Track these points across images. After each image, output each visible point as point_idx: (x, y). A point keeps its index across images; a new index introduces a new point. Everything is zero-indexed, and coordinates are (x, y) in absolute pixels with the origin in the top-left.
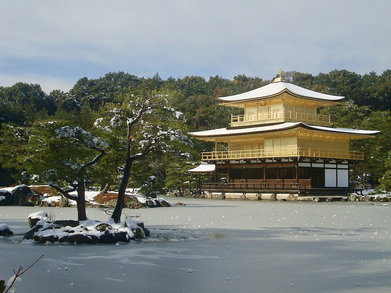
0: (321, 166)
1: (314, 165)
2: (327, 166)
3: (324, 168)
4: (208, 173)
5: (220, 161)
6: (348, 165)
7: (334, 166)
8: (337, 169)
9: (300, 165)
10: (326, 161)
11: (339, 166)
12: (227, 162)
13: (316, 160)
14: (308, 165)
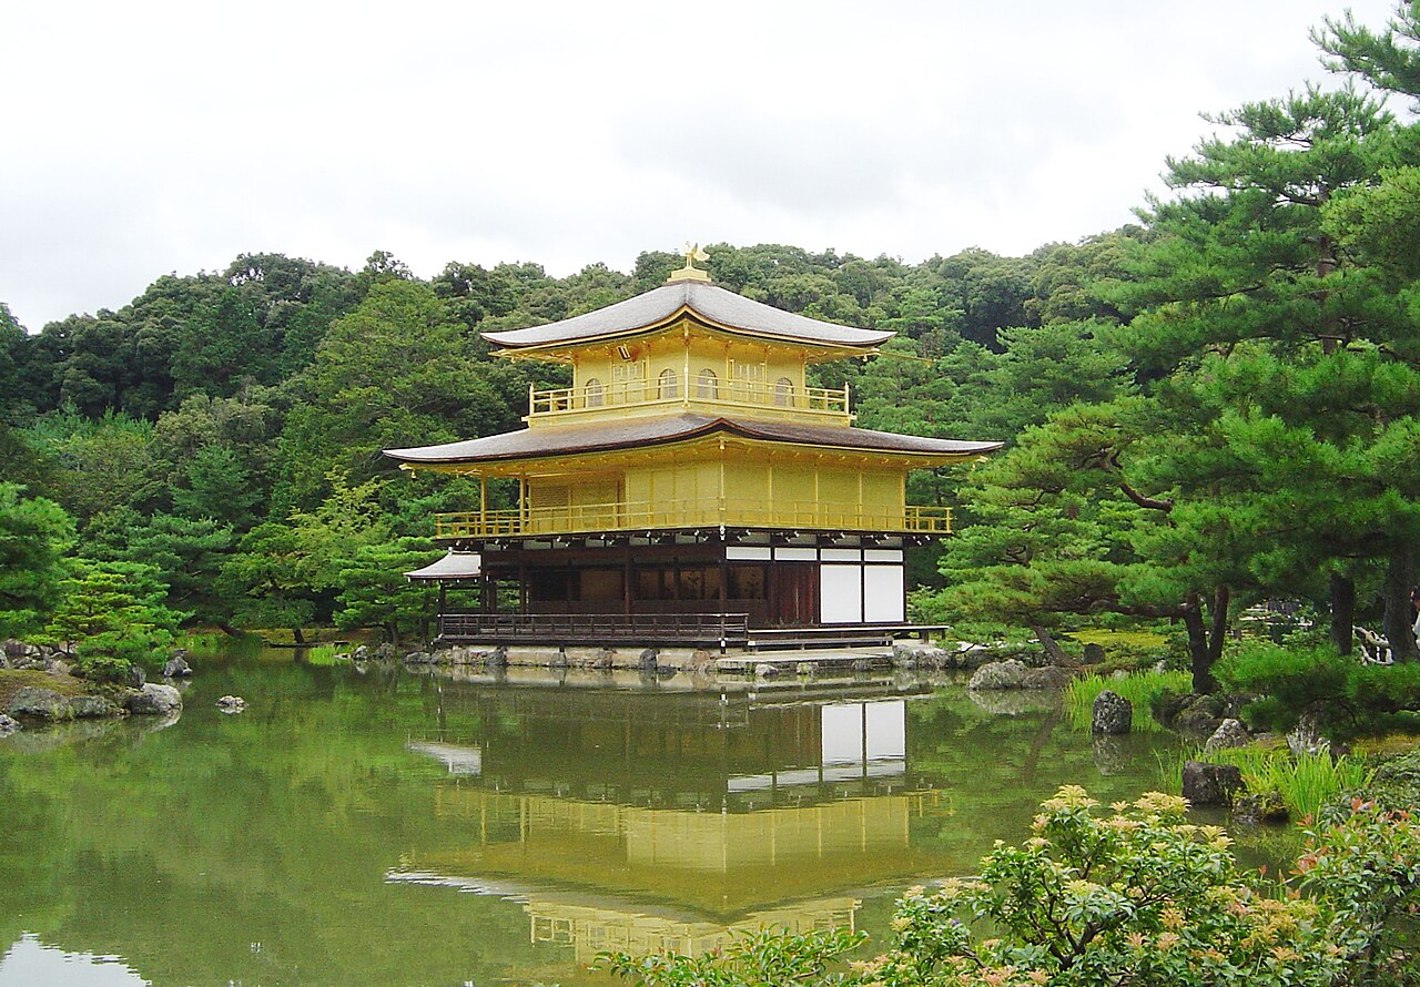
0: (809, 555)
1: (782, 554)
2: (826, 554)
3: (818, 564)
4: (463, 582)
5: (491, 540)
6: (901, 552)
7: (855, 555)
8: (863, 563)
9: (733, 553)
10: (824, 539)
11: (870, 555)
12: (517, 545)
13: (785, 536)
14: (763, 554)
